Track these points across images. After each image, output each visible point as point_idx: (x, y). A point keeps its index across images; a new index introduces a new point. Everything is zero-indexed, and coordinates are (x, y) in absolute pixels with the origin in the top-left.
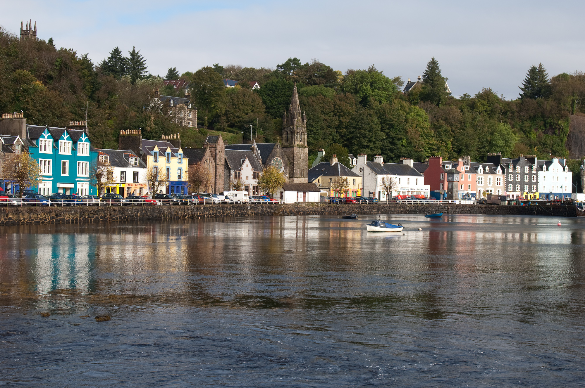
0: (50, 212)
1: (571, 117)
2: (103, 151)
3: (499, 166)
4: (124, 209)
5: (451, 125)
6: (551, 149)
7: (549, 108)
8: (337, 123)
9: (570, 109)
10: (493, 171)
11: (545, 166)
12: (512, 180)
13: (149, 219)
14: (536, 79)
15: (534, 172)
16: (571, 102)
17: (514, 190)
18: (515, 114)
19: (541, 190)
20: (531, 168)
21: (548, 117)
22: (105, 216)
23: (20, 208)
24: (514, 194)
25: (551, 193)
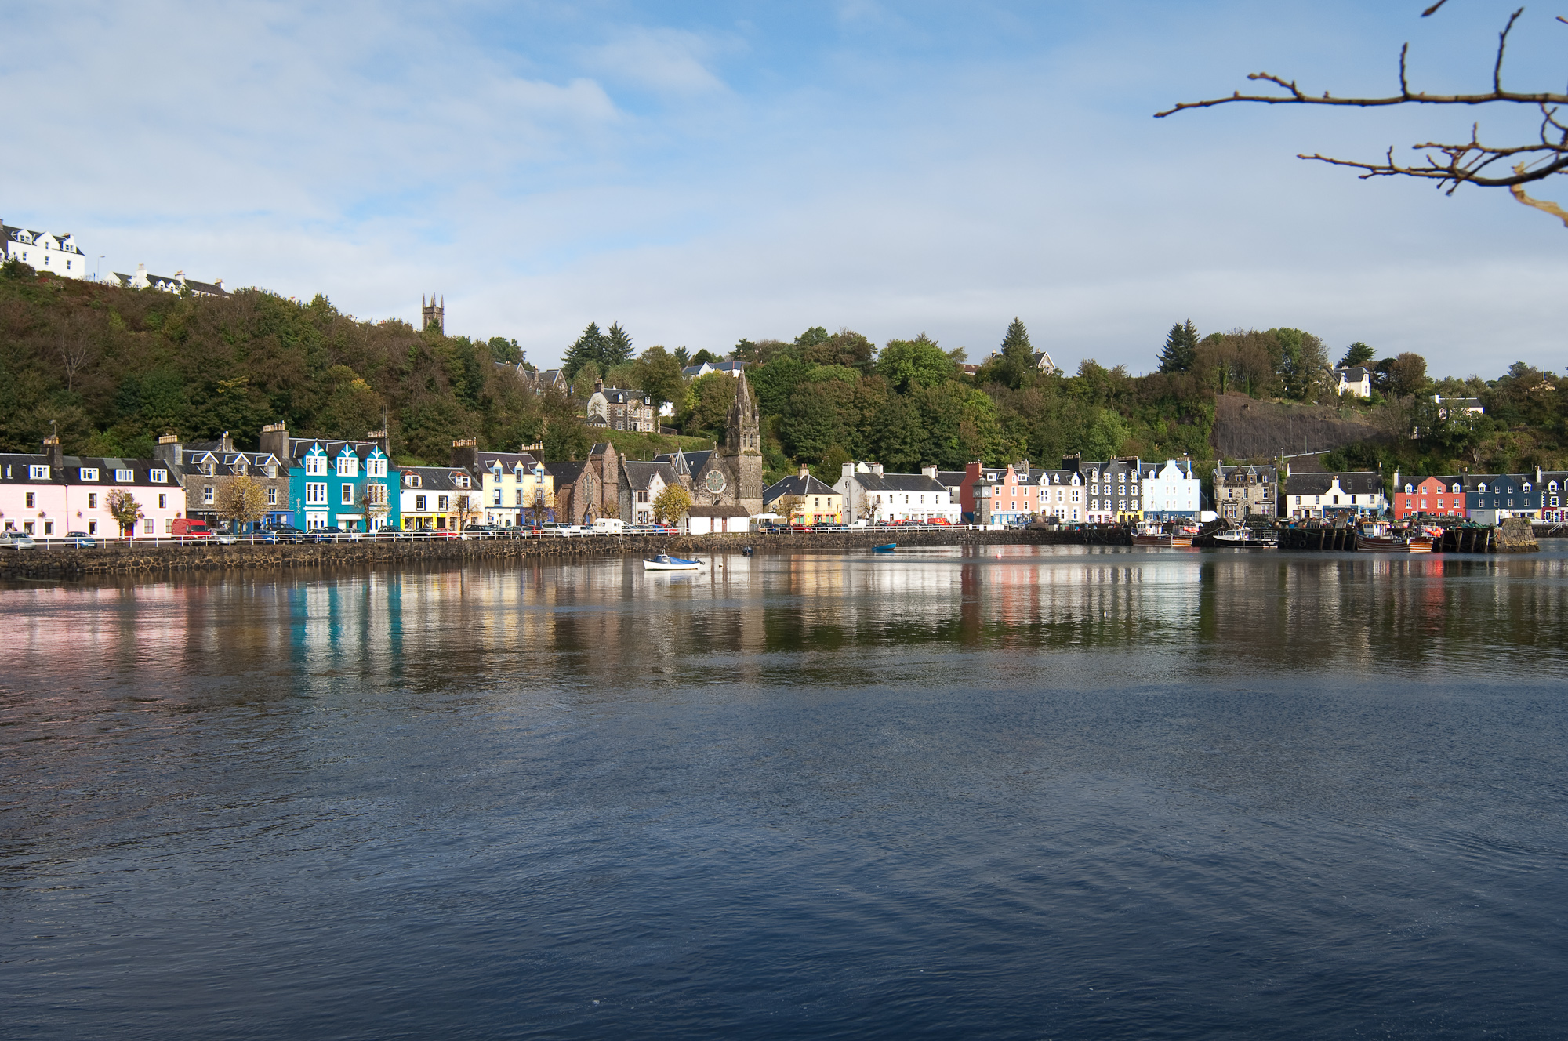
0: (273, 552)
1: (1218, 397)
2: (412, 469)
3: (1075, 474)
4: (396, 547)
5: (1028, 416)
6: (1187, 446)
7: (1183, 386)
8: (858, 418)
9: (1217, 385)
10: (1065, 482)
11: (1152, 473)
12: (1097, 493)
13: (439, 559)
14: (1180, 343)
15: (1134, 481)
16: (1218, 376)
17: (1101, 508)
18: (1135, 396)
19: (1147, 506)
20: (1129, 475)
21: (1183, 399)
22: (364, 556)
23: (224, 548)
24: (1103, 514)
25: (1163, 512)
